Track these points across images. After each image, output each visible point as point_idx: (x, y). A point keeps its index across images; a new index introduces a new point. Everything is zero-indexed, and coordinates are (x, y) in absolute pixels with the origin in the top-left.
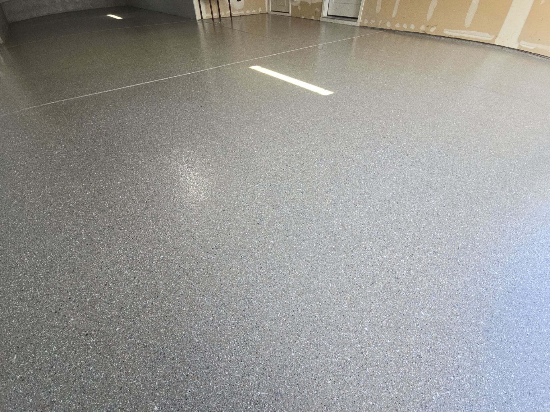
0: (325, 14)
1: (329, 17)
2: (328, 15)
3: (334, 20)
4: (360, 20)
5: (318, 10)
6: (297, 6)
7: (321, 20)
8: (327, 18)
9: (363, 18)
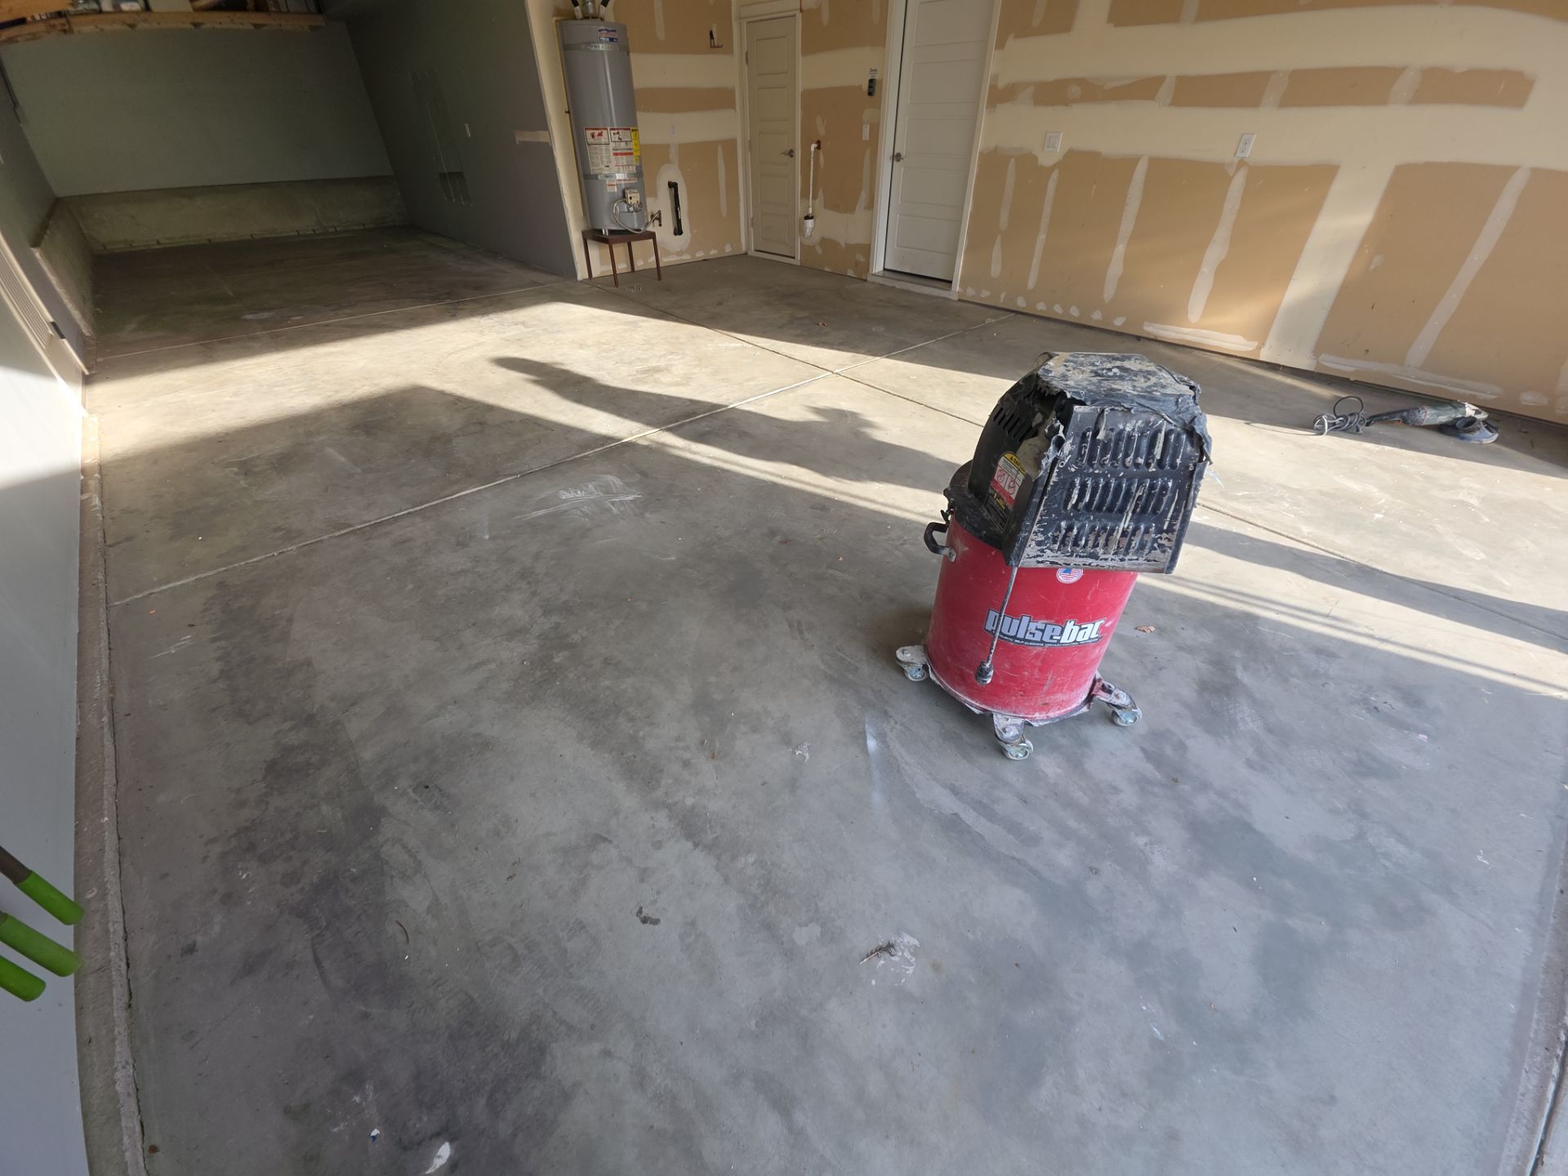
0: (878, 267)
1: (887, 274)
2: (885, 269)
3: (899, 283)
4: (957, 286)
5: (862, 259)
6: (814, 247)
7: (869, 279)
8: (883, 277)
9: (963, 283)
